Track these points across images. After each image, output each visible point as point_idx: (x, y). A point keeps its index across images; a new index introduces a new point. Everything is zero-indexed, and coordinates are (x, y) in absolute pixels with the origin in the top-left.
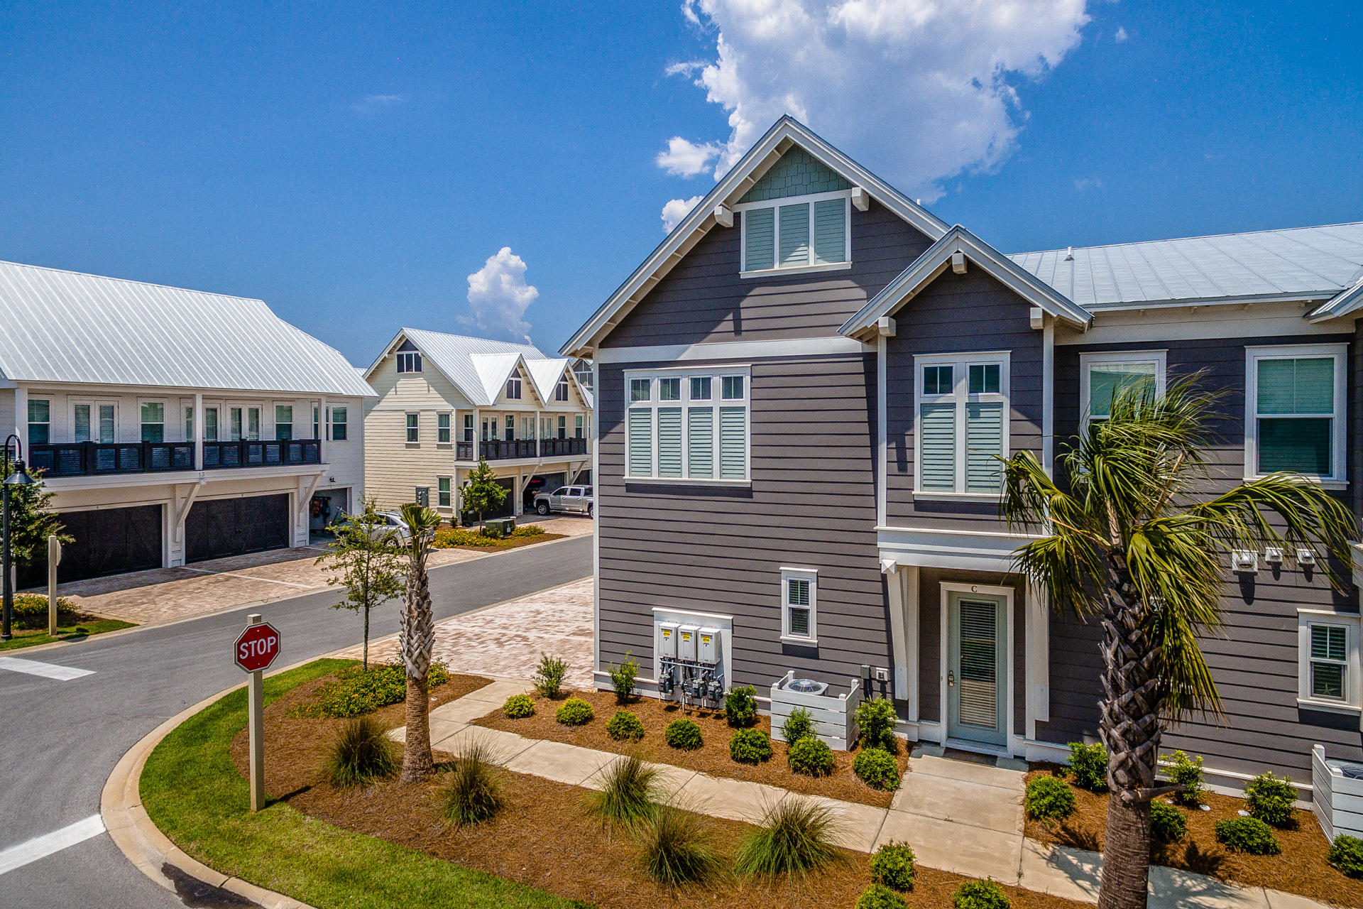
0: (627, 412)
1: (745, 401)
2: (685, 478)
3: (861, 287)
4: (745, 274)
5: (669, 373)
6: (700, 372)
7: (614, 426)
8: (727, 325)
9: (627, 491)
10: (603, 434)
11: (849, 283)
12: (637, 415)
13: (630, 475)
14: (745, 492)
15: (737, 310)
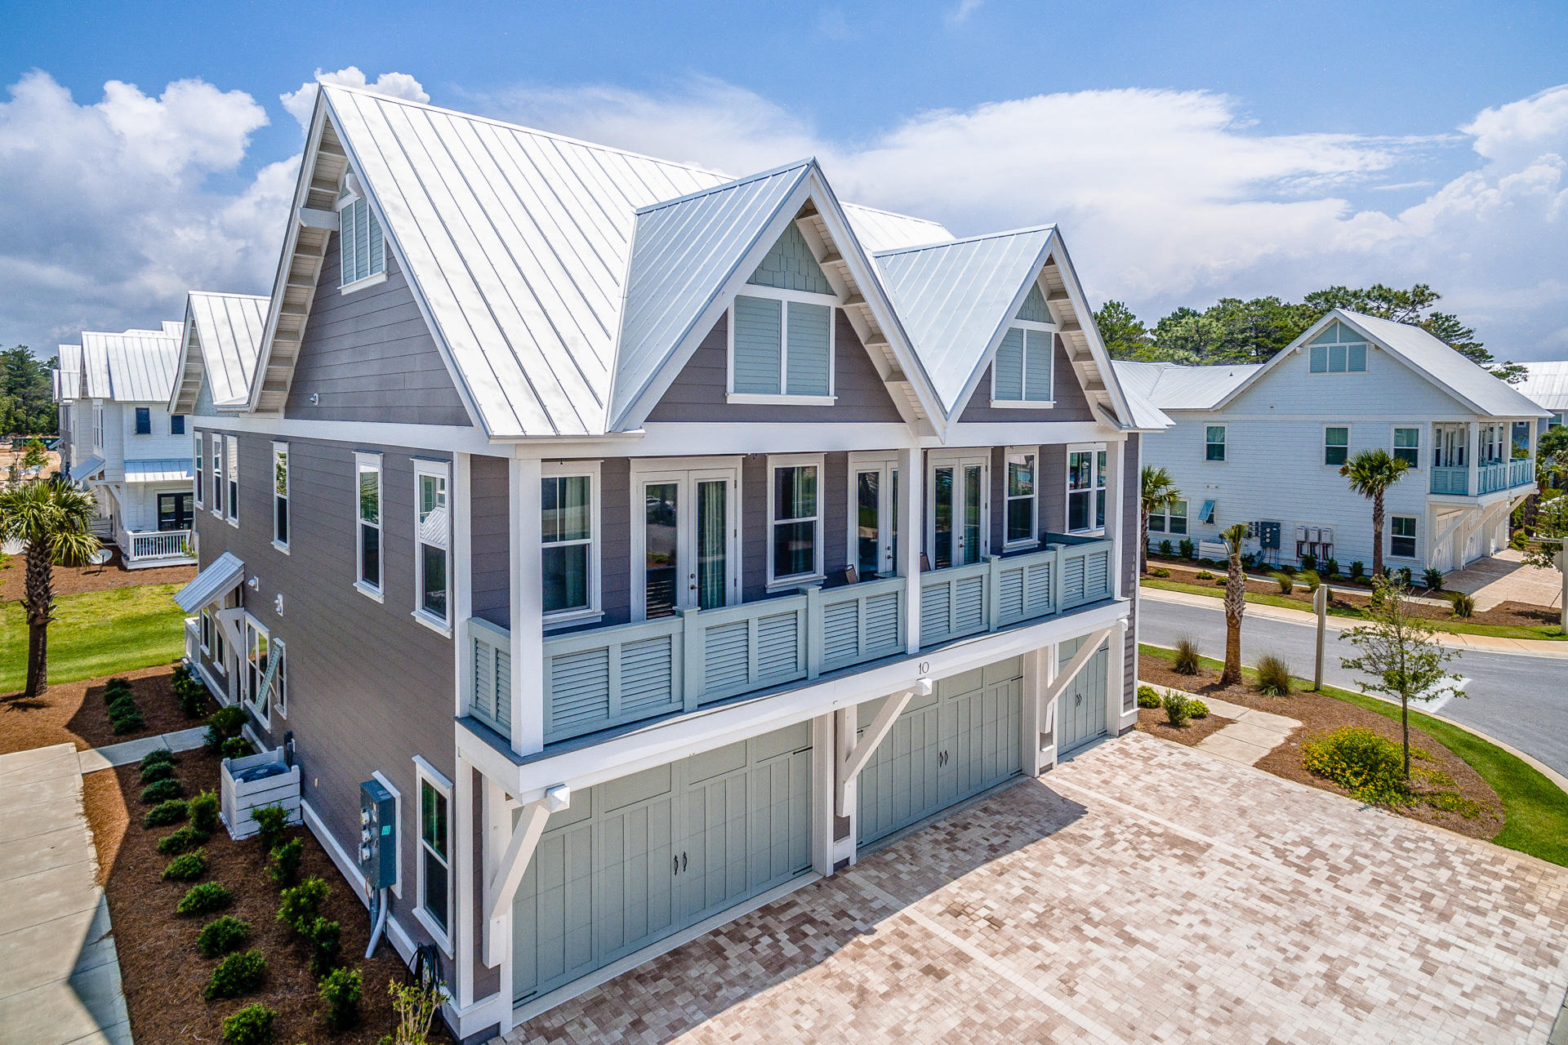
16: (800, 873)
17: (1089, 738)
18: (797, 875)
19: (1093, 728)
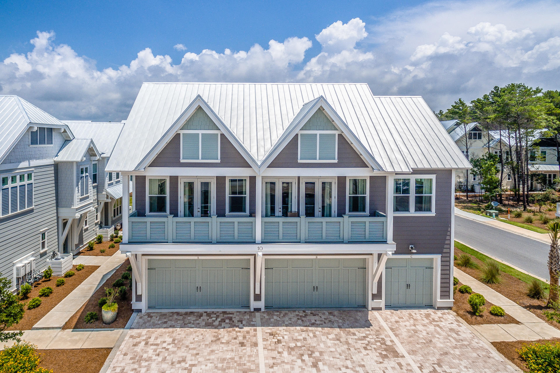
16: (244, 307)
17: (421, 305)
18: (243, 307)
19: (426, 302)
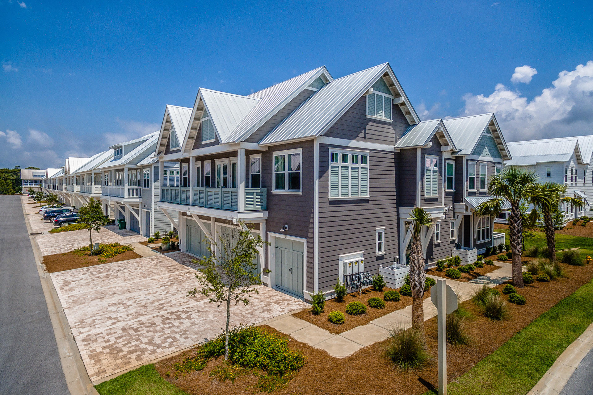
0: (330, 167)
1: (367, 166)
2: (350, 197)
3: (394, 129)
4: (368, 116)
5: (345, 151)
6: (355, 152)
7: (324, 174)
8: (362, 135)
9: (329, 204)
10: (320, 177)
11: (391, 127)
12: (334, 169)
13: (331, 197)
14: (366, 201)
15: (365, 129)
